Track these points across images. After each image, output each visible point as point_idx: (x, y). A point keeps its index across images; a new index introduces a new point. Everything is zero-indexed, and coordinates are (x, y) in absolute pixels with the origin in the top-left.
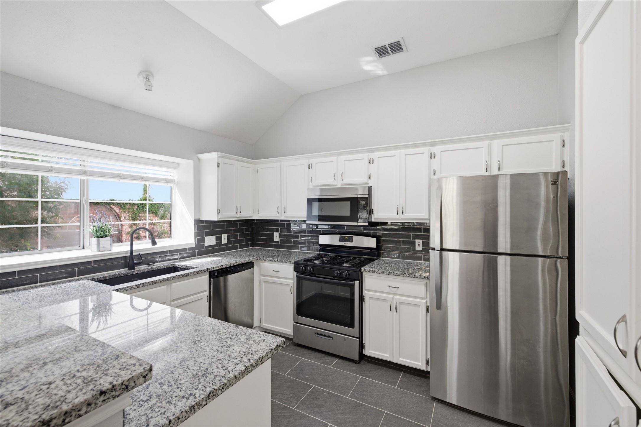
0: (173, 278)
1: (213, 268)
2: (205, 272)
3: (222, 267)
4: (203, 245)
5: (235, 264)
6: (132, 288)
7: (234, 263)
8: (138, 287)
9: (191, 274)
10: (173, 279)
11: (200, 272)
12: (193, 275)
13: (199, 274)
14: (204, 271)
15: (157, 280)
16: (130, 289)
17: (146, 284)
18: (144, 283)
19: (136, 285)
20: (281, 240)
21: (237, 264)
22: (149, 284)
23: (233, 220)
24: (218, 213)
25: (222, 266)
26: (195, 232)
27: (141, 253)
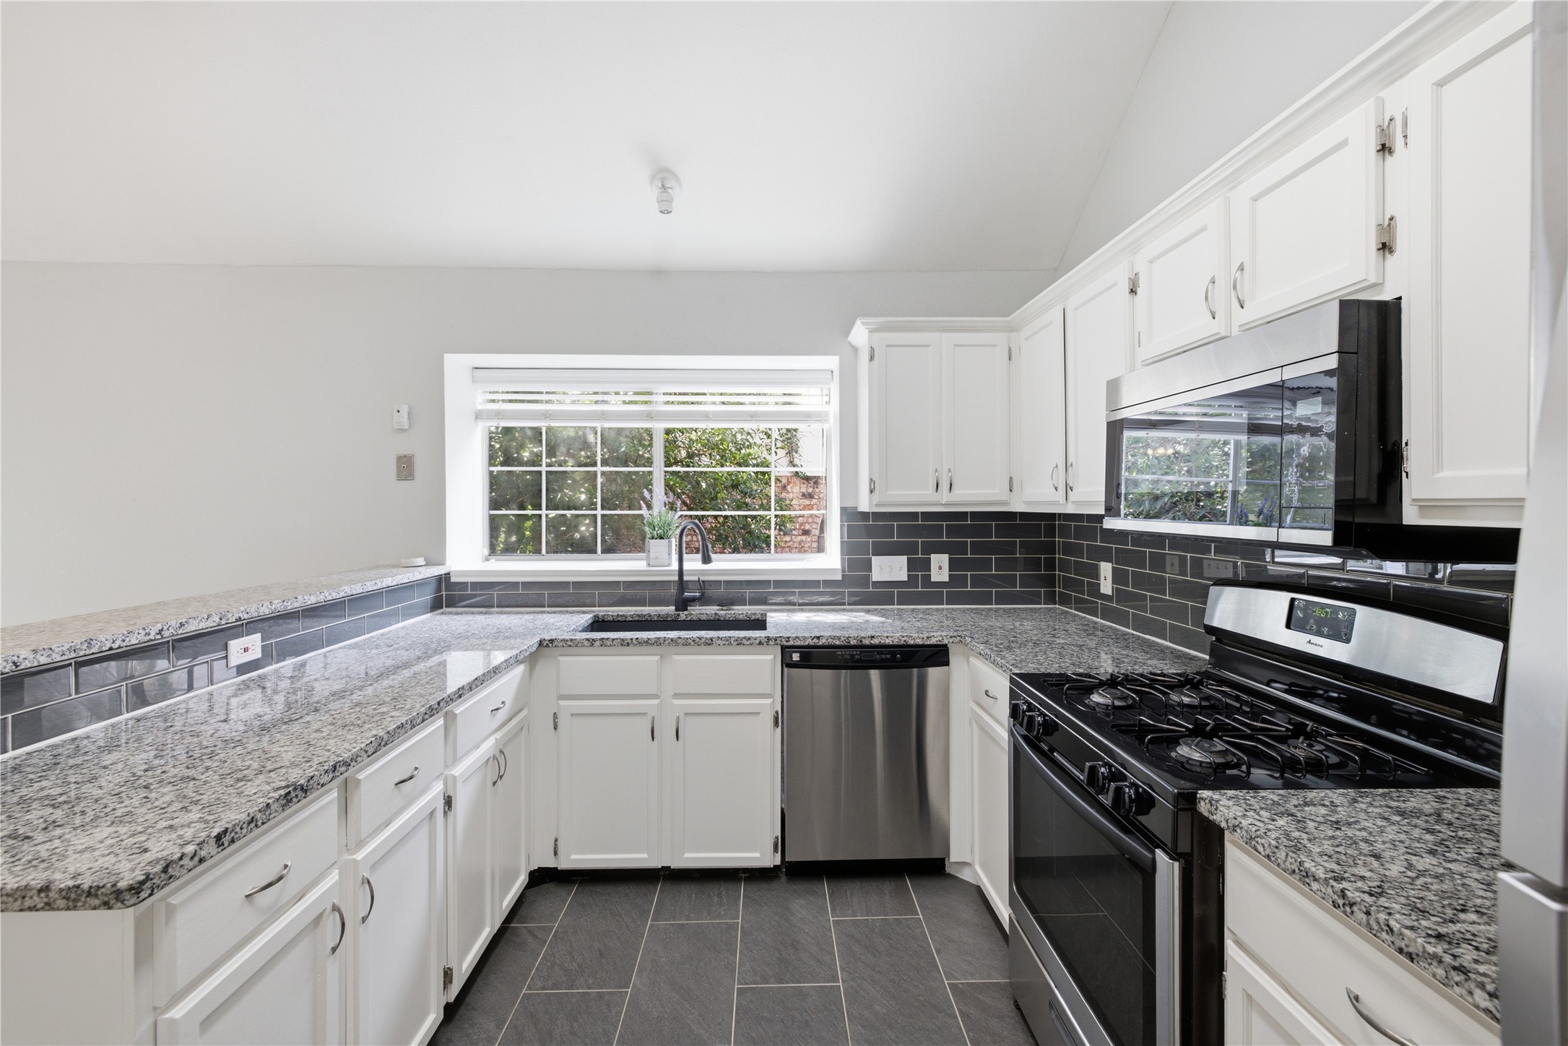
0: (670, 640)
1: (788, 638)
2: (760, 643)
3: (816, 640)
4: (868, 577)
5: (866, 642)
6: (580, 644)
7: (865, 638)
8: (592, 645)
9: (720, 642)
10: (669, 643)
11: (745, 642)
12: (725, 644)
13: (741, 646)
14: (758, 642)
15: (632, 639)
16: (576, 646)
17: (609, 643)
18: (603, 639)
19: (588, 640)
20: (1117, 592)
21: (876, 641)
22: (615, 643)
23: (923, 513)
24: (871, 492)
25: (818, 638)
26: (842, 543)
27: (702, 578)
